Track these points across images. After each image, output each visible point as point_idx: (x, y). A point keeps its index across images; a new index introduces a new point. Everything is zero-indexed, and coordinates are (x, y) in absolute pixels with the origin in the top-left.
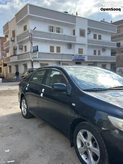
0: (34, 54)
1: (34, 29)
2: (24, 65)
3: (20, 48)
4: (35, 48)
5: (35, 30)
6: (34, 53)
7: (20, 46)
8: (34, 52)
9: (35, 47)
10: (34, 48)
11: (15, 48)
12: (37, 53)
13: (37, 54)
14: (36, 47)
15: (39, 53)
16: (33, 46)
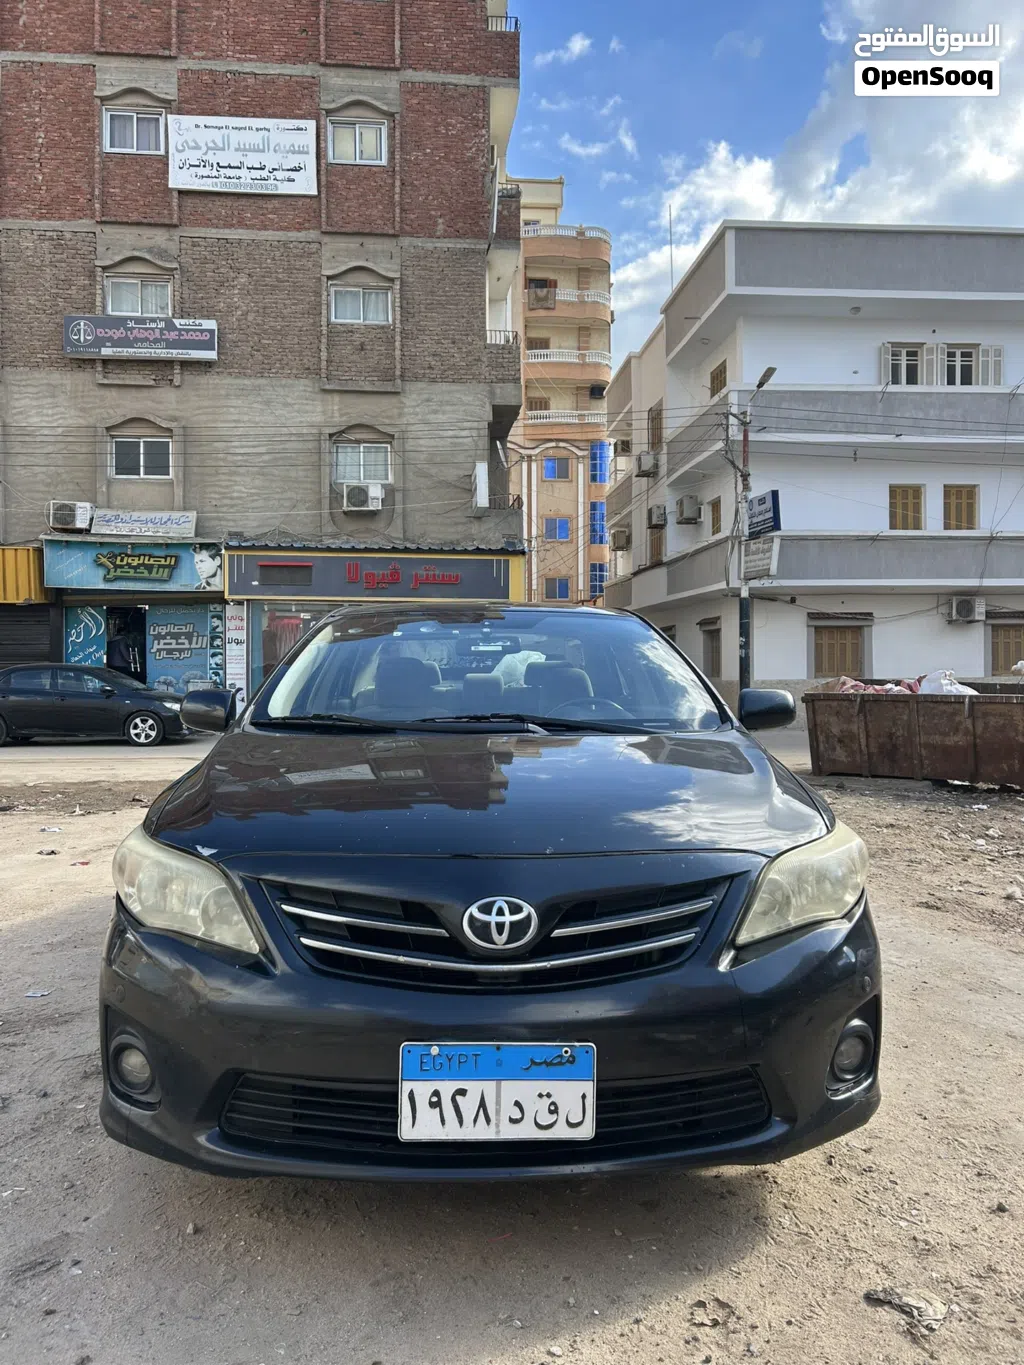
0: (756, 553)
1: (760, 385)
2: (700, 624)
3: (682, 514)
4: (763, 507)
5: (765, 388)
6: (753, 546)
7: (680, 503)
8: (754, 536)
9: (762, 501)
10: (757, 509)
11: (655, 521)
12: (772, 540)
13: (770, 550)
14: (769, 504)
15: (783, 539)
16: (751, 495)
